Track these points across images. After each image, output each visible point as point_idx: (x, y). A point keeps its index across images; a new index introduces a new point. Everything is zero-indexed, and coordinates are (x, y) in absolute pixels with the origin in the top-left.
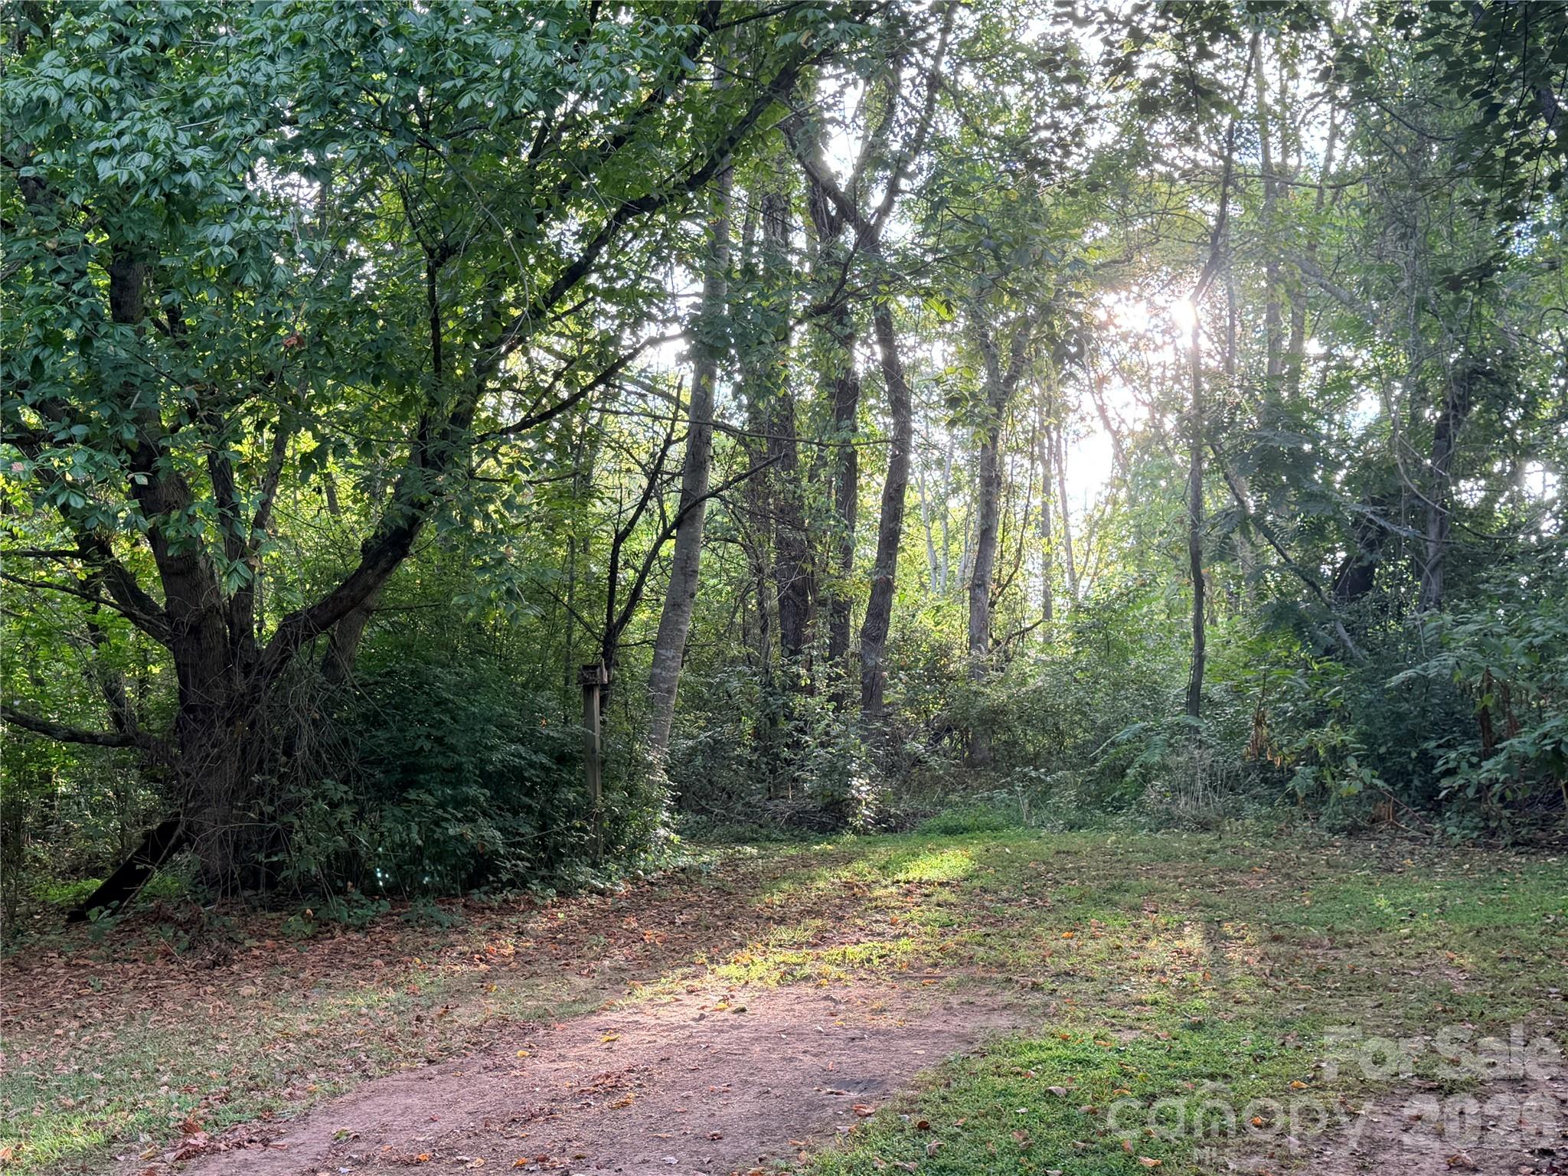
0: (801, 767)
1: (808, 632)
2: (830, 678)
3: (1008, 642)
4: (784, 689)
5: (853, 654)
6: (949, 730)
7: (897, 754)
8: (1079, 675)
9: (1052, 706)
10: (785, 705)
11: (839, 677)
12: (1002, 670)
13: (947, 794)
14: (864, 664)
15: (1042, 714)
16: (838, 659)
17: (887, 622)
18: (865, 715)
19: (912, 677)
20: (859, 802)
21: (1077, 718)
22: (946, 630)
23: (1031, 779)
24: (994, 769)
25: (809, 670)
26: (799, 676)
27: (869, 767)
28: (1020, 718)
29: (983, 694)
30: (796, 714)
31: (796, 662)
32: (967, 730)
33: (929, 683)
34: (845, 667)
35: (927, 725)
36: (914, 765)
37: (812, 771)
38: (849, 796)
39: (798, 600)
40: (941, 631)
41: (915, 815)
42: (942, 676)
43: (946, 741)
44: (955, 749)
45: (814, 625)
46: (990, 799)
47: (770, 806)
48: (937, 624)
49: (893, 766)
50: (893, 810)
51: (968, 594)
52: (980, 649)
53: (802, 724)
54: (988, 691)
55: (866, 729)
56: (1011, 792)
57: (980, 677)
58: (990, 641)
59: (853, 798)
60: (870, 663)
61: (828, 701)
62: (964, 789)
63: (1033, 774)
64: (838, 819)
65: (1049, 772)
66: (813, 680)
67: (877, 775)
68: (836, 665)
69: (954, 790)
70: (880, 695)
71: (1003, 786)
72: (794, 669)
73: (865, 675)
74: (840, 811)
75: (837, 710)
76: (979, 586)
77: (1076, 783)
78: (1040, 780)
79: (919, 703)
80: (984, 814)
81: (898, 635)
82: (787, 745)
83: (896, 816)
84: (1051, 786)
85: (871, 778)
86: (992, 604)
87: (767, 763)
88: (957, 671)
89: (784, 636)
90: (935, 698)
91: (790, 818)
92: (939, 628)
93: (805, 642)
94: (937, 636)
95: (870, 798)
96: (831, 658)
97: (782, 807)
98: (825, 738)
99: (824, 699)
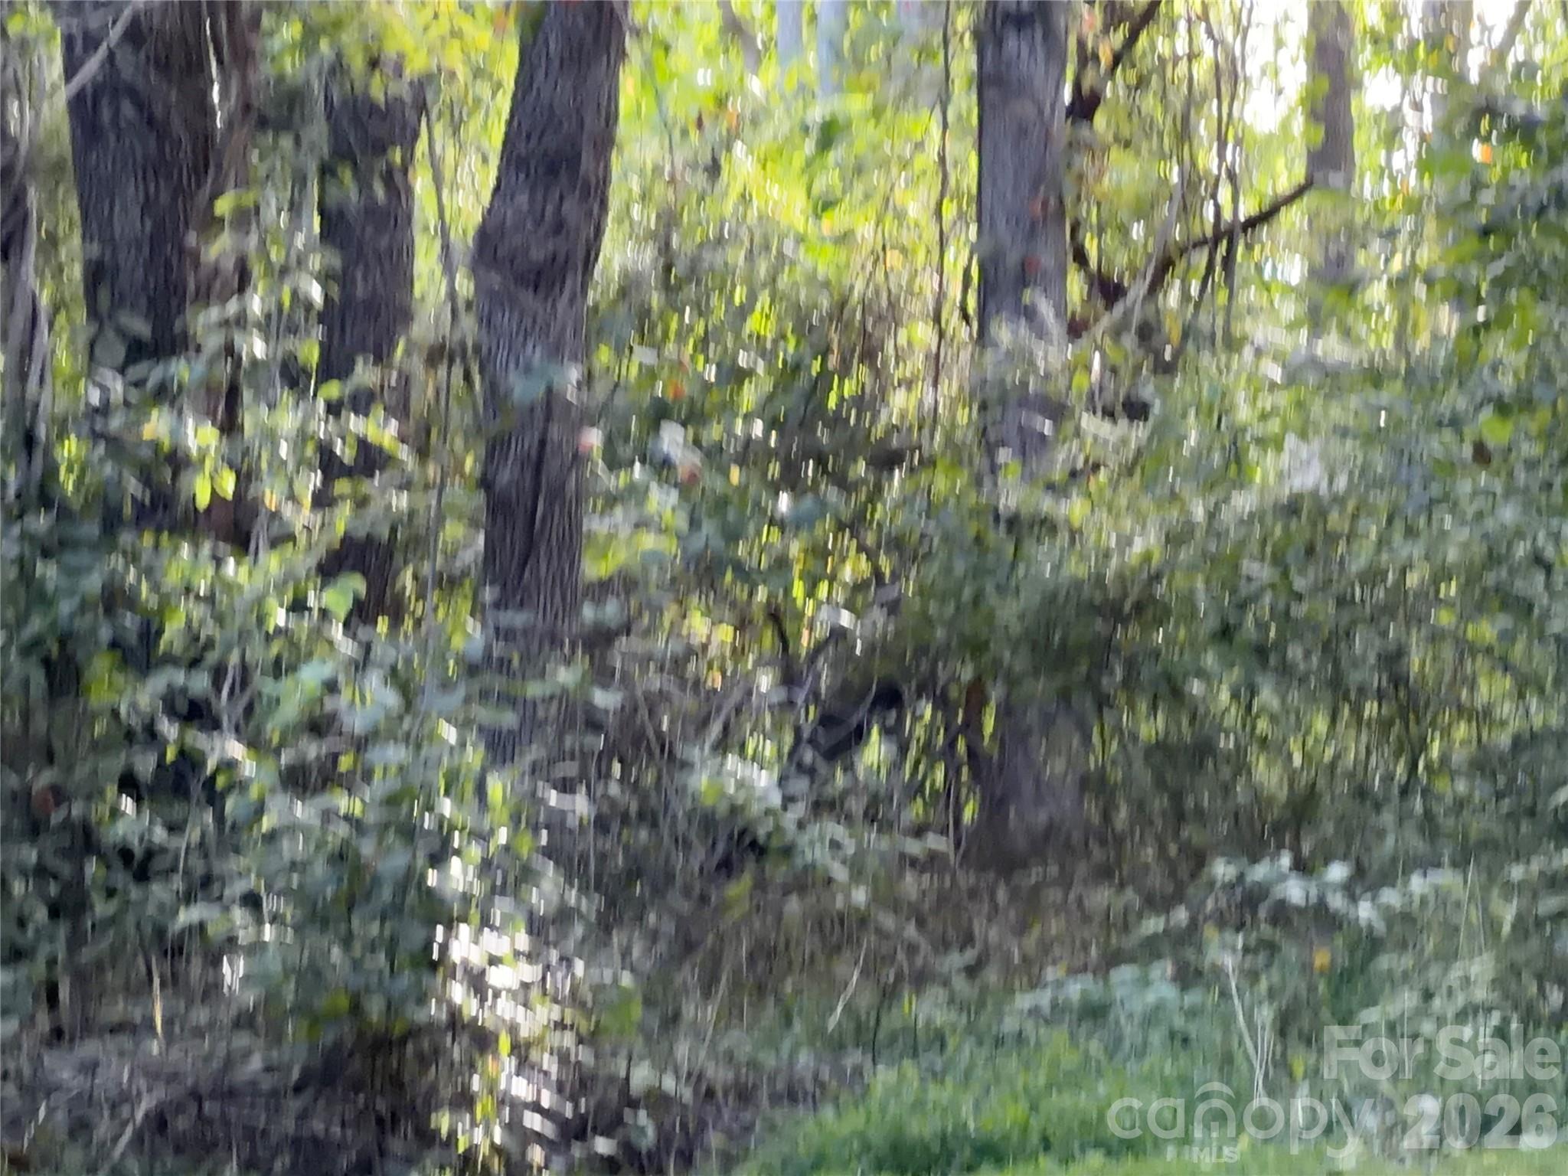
0: (203, 886)
1: (219, 249)
2: (329, 464)
3: (1157, 284)
4: (111, 523)
5: (437, 355)
6: (890, 698)
7: (648, 817)
8: (1495, 431)
9: (1373, 576)
10: (114, 598)
11: (370, 459)
12: (1136, 410)
13: (888, 995)
14: (495, 394)
15: (1326, 611)
16: (365, 374)
17: (596, 194)
18: (505, 634)
19: (714, 455)
20: (483, 1040)
21: (1485, 630)
22: (865, 230)
23: (1282, 913)
24: (1104, 873)
25: (230, 426)
26: (178, 461)
27: (527, 875)
28: (1225, 633)
29: (1047, 526)
30: (173, 631)
31: (164, 394)
32: (976, 697)
33: (791, 480)
34: (400, 409)
35: (789, 678)
36: (727, 867)
37: (252, 901)
38: (434, 1010)
39: (168, 97)
40: (844, 238)
41: (744, 1095)
42: (853, 443)
43: (875, 752)
44: (915, 789)
45: (245, 218)
46: (1095, 1013)
47: (62, 1068)
48: (825, 205)
49: (634, 872)
50: (642, 1076)
51: (965, 62)
52: (1030, 314)
53: (200, 683)
54: (1075, 509)
55: (509, 700)
56: (1187, 977)
57: (1031, 446)
58: (1076, 286)
59: (455, 1021)
60: (522, 389)
61: (329, 570)
62: (972, 971)
63: (1295, 891)
64: (386, 1125)
65: (1362, 881)
66: (245, 477)
67: (564, 916)
68: (361, 403)
69: (921, 980)
70: (571, 544)
71: (1151, 949)
72: (157, 426)
73: (495, 450)
74: (396, 1083)
75: (361, 614)
76: (1020, 21)
77: (1492, 925)
78: (1322, 919)
79: (742, 572)
80: (1072, 1081)
81: (646, 258)
82: (128, 783)
83: (657, 1101)
84: (1371, 945)
85: (537, 927)
86: (1085, 106)
87: (41, 872)
88: (929, 420)
89: (96, 275)
90: (818, 552)
91: (159, 1121)
92: (833, 222)
93: (204, 297)
94: (823, 262)
95: (534, 1020)
96: (333, 367)
97: (117, 1072)
98: (312, 750)
99: (303, 560)
